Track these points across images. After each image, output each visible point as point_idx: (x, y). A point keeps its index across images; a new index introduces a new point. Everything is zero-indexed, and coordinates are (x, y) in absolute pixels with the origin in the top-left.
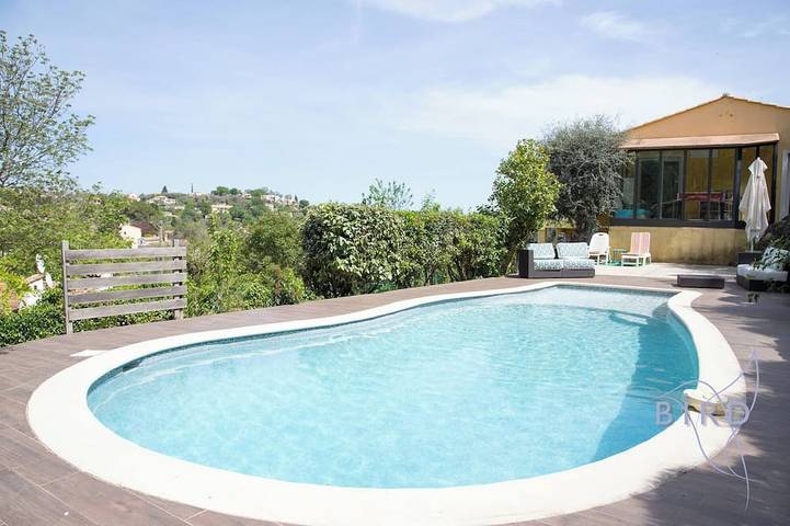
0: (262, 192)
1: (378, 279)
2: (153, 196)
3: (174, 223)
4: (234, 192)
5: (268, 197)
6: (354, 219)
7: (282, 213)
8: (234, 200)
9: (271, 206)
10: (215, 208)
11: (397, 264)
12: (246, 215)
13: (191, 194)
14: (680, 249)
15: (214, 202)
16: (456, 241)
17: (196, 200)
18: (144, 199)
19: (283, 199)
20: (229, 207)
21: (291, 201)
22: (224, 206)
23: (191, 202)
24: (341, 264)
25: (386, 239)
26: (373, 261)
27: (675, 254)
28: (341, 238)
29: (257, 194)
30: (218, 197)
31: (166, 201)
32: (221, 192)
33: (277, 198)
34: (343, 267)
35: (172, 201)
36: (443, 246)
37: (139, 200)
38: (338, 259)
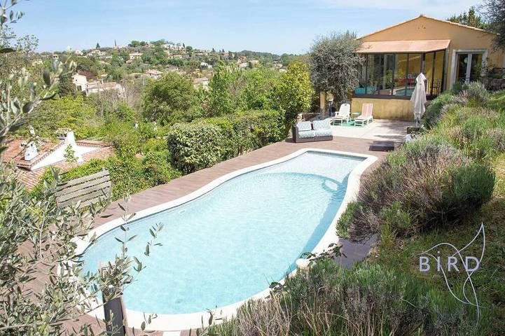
0: (162, 42)
1: (209, 162)
2: (91, 51)
3: (106, 68)
4: (143, 44)
5: (165, 46)
6: (192, 136)
7: (175, 56)
8: (144, 49)
9: (168, 52)
10: (132, 56)
11: (219, 152)
12: (152, 59)
13: (116, 48)
14: (390, 112)
15: (131, 51)
16: (252, 130)
17: (119, 51)
18: (85, 54)
19: (175, 46)
20: (140, 54)
21: (181, 47)
22: (137, 54)
23: (116, 52)
24: (187, 160)
25: (211, 141)
26: (205, 154)
27: (387, 114)
28: (186, 148)
29: (158, 44)
30: (133, 48)
31: (99, 53)
32: (134, 44)
33: (171, 46)
34: (188, 161)
35: (104, 53)
36: (245, 135)
37: (82, 54)
38: (186, 158)
